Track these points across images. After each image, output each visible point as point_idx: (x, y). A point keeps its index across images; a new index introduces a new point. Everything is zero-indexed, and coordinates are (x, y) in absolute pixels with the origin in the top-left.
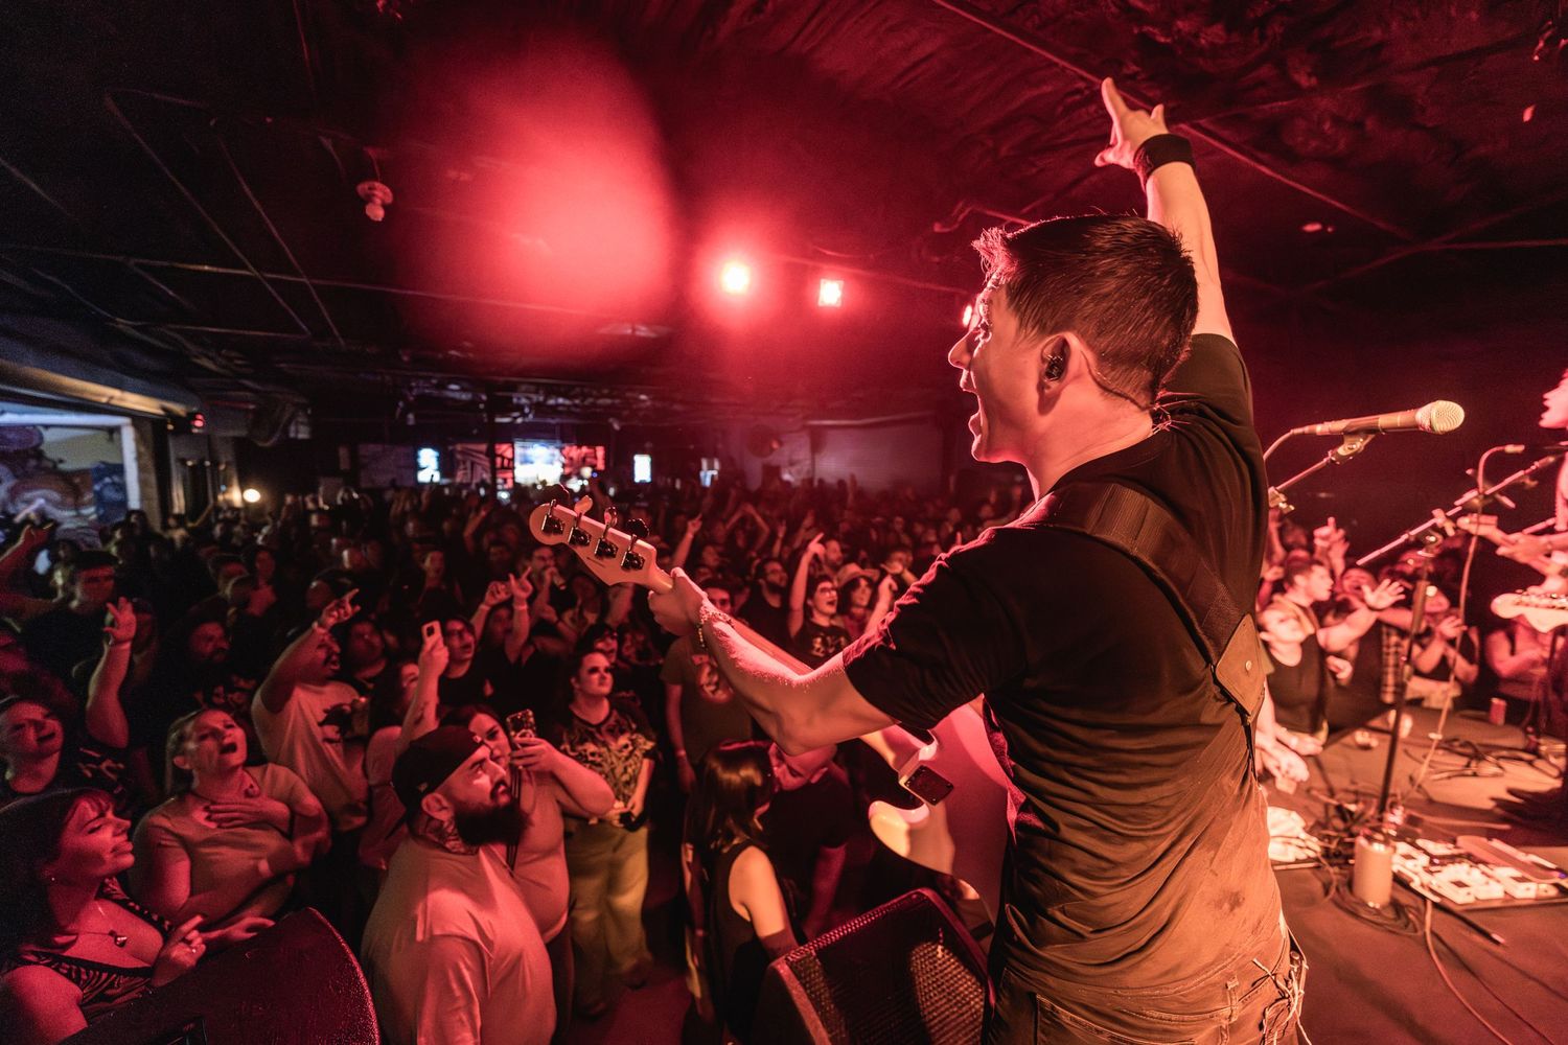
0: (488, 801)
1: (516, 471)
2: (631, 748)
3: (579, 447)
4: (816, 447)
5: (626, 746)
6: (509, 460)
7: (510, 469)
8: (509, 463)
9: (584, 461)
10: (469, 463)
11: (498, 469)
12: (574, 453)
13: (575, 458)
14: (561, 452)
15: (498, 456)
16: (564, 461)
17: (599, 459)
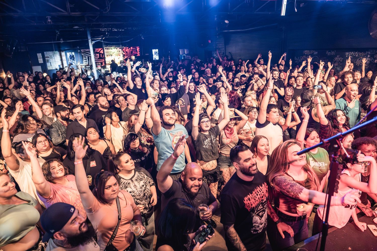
0: (79, 232)
1: (106, 59)
2: (145, 186)
3: (130, 47)
4: (227, 43)
5: (143, 186)
6: (102, 54)
7: (103, 58)
8: (102, 56)
9: (132, 52)
10: (87, 57)
11: (98, 59)
12: (128, 50)
13: (128, 52)
14: (122, 50)
15: (98, 53)
16: (124, 53)
17: (138, 52)
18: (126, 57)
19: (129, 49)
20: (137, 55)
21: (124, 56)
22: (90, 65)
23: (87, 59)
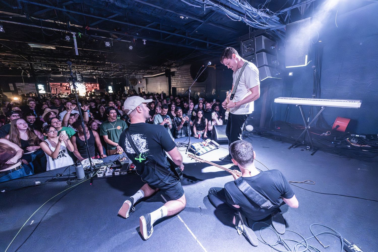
6: (68, 87)
7: (69, 90)
8: (69, 88)
9: (93, 87)
10: (55, 88)
11: (65, 90)
12: (89, 85)
13: (90, 87)
14: (85, 85)
15: (64, 86)
16: (86, 88)
17: (98, 87)
18: (88, 90)
19: (91, 85)
20: (97, 89)
21: (87, 89)
22: (58, 93)
23: (56, 90)
